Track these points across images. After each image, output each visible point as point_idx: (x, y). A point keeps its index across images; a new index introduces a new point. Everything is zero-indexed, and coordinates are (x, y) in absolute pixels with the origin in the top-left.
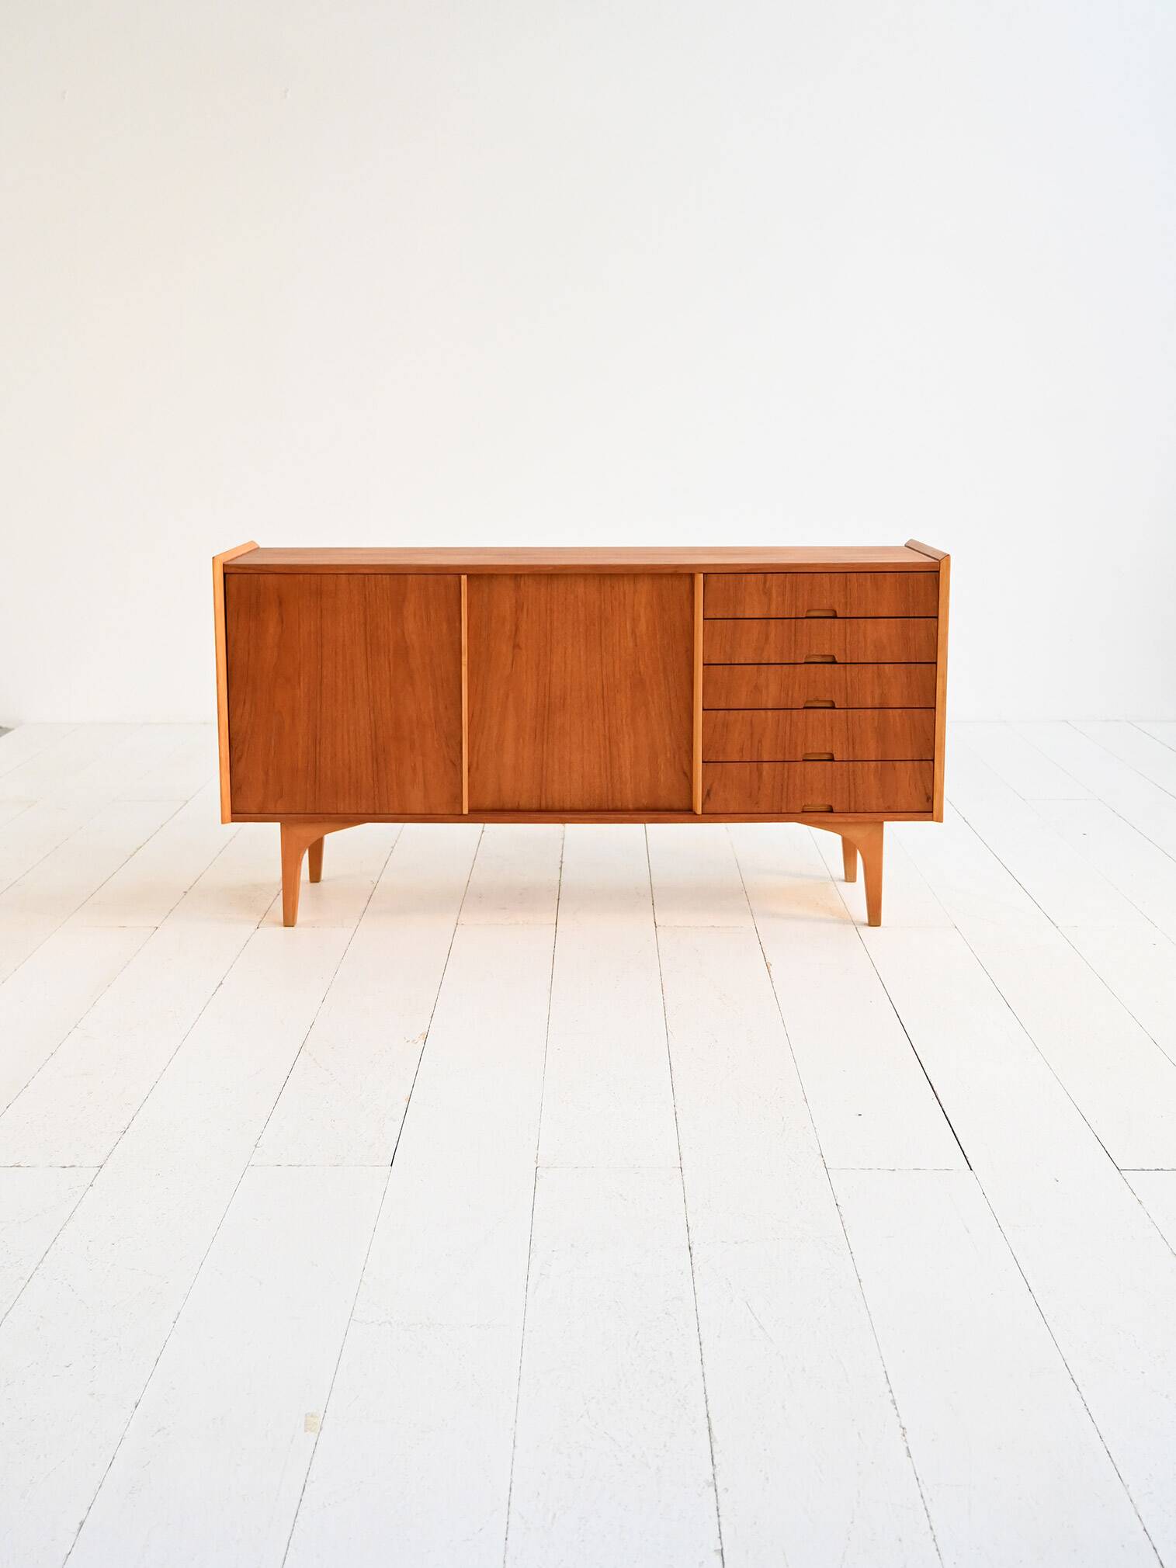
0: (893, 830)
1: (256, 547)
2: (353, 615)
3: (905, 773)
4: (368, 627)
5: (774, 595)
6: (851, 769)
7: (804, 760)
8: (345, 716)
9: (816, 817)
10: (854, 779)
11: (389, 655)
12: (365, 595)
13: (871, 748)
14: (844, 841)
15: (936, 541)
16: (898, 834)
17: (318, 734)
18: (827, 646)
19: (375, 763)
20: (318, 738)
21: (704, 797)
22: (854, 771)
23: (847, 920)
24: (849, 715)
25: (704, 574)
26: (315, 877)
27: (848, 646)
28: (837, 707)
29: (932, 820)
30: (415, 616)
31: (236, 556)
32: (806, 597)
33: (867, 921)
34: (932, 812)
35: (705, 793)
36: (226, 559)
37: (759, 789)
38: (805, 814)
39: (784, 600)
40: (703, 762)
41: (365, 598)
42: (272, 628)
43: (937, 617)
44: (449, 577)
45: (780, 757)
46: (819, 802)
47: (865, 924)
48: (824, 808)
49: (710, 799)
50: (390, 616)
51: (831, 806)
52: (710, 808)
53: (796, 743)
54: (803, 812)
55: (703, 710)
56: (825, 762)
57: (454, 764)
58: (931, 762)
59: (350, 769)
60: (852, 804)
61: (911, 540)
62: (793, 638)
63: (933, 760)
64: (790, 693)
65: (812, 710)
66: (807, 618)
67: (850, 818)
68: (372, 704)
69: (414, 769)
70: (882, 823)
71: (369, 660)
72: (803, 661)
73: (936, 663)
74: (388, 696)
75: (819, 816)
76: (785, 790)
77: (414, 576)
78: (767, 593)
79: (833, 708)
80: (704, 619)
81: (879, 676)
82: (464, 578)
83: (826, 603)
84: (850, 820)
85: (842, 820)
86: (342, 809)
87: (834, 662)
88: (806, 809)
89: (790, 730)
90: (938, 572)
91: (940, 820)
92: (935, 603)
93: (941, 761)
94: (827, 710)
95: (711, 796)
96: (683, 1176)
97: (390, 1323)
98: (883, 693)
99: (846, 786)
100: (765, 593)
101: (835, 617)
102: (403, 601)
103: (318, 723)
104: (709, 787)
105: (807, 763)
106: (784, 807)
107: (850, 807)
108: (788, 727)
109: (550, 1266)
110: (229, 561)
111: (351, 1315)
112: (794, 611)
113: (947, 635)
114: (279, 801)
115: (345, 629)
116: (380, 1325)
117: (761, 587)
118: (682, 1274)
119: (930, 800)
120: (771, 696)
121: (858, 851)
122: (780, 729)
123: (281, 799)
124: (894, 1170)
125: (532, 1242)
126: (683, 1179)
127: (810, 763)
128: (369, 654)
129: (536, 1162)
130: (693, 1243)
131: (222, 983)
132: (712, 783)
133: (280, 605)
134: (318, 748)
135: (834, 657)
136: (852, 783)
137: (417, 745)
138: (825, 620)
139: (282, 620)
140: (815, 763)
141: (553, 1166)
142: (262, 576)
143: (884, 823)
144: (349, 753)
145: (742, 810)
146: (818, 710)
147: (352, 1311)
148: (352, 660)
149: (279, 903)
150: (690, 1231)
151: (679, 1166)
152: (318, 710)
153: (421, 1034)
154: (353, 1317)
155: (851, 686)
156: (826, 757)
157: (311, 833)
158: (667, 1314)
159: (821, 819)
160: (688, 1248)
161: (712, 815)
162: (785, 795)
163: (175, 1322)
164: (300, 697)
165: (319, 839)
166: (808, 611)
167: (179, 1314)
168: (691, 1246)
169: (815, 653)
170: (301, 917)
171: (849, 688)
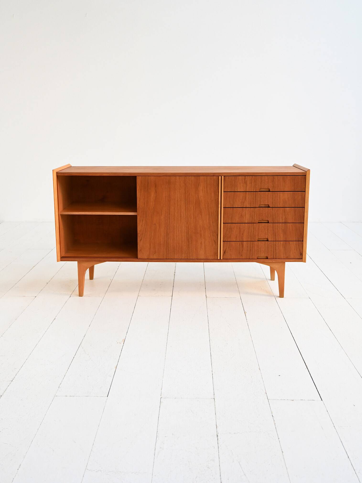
0: (288, 265)
1: (70, 166)
2: (181, 190)
3: (293, 245)
4: (186, 195)
5: (248, 184)
6: (274, 244)
7: (258, 241)
8: (178, 225)
9: (262, 260)
10: (275, 247)
11: (193, 204)
12: (185, 183)
13: (281, 237)
14: (271, 268)
15: (305, 165)
16: (290, 266)
17: (168, 231)
18: (266, 201)
19: (188, 241)
20: (168, 233)
21: (223, 253)
22: (275, 245)
23: (271, 295)
24: (274, 225)
25: (224, 176)
26: (91, 277)
27: (274, 201)
28: (269, 222)
29: (302, 262)
30: (202, 190)
31: (62, 169)
32: (259, 184)
33: (279, 295)
34: (302, 259)
35: (224, 252)
36: (57, 171)
37: (242, 251)
38: (258, 259)
39: (252, 185)
40: (223, 241)
41: (185, 184)
42: (153, 195)
43: (305, 191)
44: (215, 177)
45: (249, 240)
46: (263, 255)
47: (278, 297)
48: (265, 257)
49: (225, 254)
50: (194, 190)
51: (267, 257)
52: (225, 257)
53: (255, 235)
54: (257, 258)
55: (223, 223)
56: (265, 241)
57: (215, 242)
58: (302, 242)
59: (179, 243)
60: (275, 256)
61: (295, 164)
62: (255, 199)
63: (303, 241)
64: (253, 218)
65: (261, 224)
66: (259, 191)
67: (274, 261)
68: (187, 221)
69: (201, 243)
70: (285, 262)
71: (186, 205)
72: (258, 207)
73: (304, 207)
74: (193, 218)
75: (263, 260)
76: (251, 251)
77: (202, 177)
78: (246, 183)
79: (268, 223)
80: (224, 192)
81: (284, 211)
83: (266, 187)
84: (273, 261)
85: (270, 261)
87: (269, 207)
88: (259, 257)
89: (253, 230)
90: (306, 175)
91: (305, 262)
92: (304, 186)
93: (306, 241)
94: (266, 224)
95: (226, 252)
96: (215, 402)
97: (101, 471)
98: (286, 217)
99: (272, 250)
100: (245, 183)
101: (269, 191)
102: (199, 185)
103: (168, 227)
104: (225, 250)
105: (259, 242)
106: (251, 257)
107: (274, 257)
108: (252, 229)
109: (164, 443)
110: (59, 171)
111: (86, 467)
112: (255, 189)
113: (308, 198)
114: (154, 255)
115: (178, 195)
116: (97, 472)
117: (244, 181)
118: (214, 448)
119: (301, 255)
120: (247, 219)
121: (275, 271)
122: (250, 230)
123: (155, 253)
124: (293, 400)
125: (158, 432)
126: (215, 404)
127: (260, 242)
128: (186, 204)
129: (161, 395)
130: (218, 433)
131: (55, 319)
132: (226, 249)
133: (156, 187)
134: (168, 236)
135: (269, 205)
136: (274, 249)
137: (203, 235)
138: (266, 192)
139: (156, 192)
140: (262, 242)
141: (167, 397)
142: (149, 177)
143: (286, 262)
144: (179, 238)
145: (236, 258)
146: (263, 223)
147: (87, 465)
148: (180, 206)
149: (78, 288)
150: (217, 427)
151: (214, 398)
152: (168, 223)
153: (123, 340)
154: (87, 468)
155: (275, 215)
156: (266, 240)
157: (89, 264)
158: (208, 468)
159: (264, 261)
160: (216, 436)
161: (226, 260)
162: (251, 253)
163: (18, 469)
164: (162, 219)
165: (92, 266)
166: (260, 189)
167: (20, 465)
168: (218, 435)
169: (262, 204)
170: (85, 293)
171: (274, 216)
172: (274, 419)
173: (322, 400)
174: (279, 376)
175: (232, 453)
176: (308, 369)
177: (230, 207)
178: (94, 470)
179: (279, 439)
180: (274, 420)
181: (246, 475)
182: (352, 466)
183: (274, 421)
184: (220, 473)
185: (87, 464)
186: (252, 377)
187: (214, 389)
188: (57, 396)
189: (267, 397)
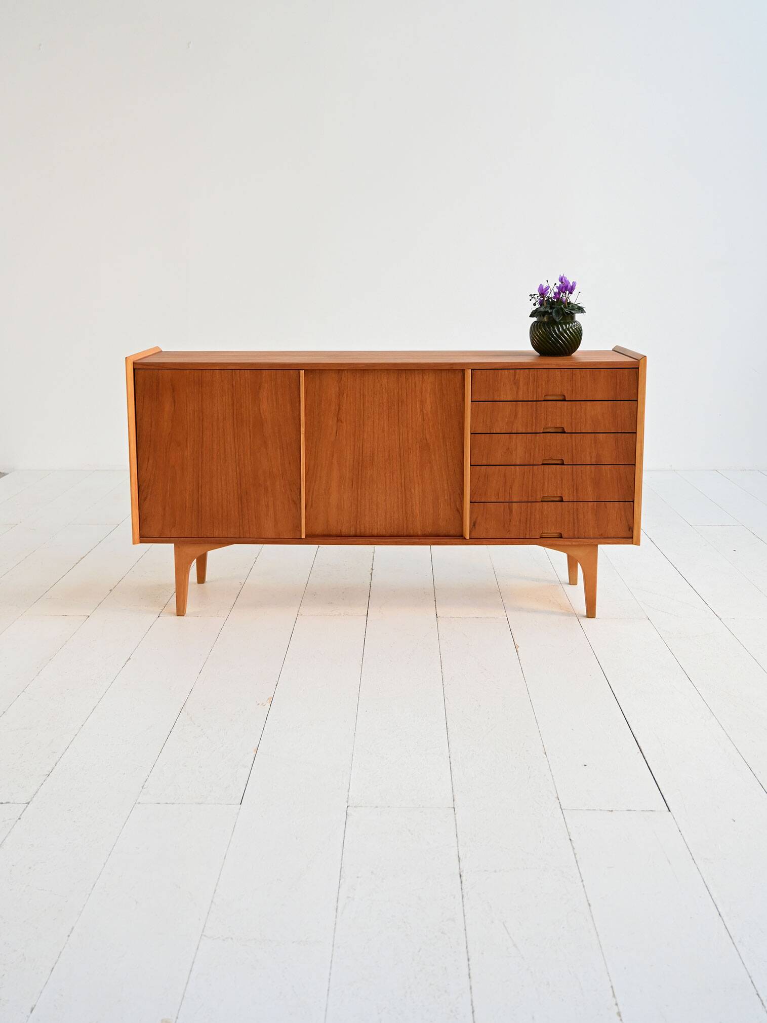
0: (604, 550)
1: (160, 351)
2: (224, 398)
3: (614, 511)
4: (235, 408)
5: (521, 384)
6: (575, 507)
7: (542, 501)
8: (219, 469)
9: (550, 541)
10: (577, 515)
11: (249, 427)
12: (233, 384)
13: (590, 494)
14: (569, 557)
16: (606, 552)
17: (200, 482)
18: (558, 421)
19: (240, 502)
20: (200, 485)
21: (471, 527)
22: (577, 509)
23: (569, 612)
24: (575, 469)
25: (472, 369)
26: (201, 579)
27: (574, 421)
28: (565, 463)
29: (632, 544)
30: (268, 399)
31: (144, 357)
32: (544, 386)
33: (585, 614)
34: (632, 538)
35: (472, 524)
36: (136, 359)
37: (510, 521)
38: (543, 539)
39: (528, 388)
40: (470, 502)
41: (233, 386)
42: (168, 406)
43: (637, 400)
44: (291, 372)
45: (525, 499)
46: (552, 530)
47: (584, 617)
48: (556, 535)
49: (474, 528)
50: (250, 399)
51: (561, 534)
52: (475, 535)
53: (536, 489)
54: (541, 537)
55: (471, 465)
56: (556, 503)
57: (295, 503)
58: (632, 503)
59: (222, 507)
60: (576, 533)
61: (617, 346)
62: (535, 415)
63: (633, 501)
64: (532, 454)
65: (548, 466)
66: (544, 400)
67: (574, 542)
68: (237, 462)
70: (597, 545)
71: (236, 430)
72: (542, 432)
73: (636, 433)
74: (249, 455)
75: (553, 540)
76: (528, 522)
77: (267, 371)
79: (563, 464)
80: (471, 401)
81: (595, 442)
82: (302, 372)
83: (558, 391)
84: (574, 543)
85: (567, 543)
86: (217, 534)
87: (564, 432)
88: (544, 535)
89: (532, 480)
90: (638, 368)
91: (638, 543)
92: (635, 391)
93: (639, 503)
94: (558, 466)
95: (477, 526)
96: (455, 814)
97: (232, 939)
98: (598, 453)
99: (571, 519)
100: (515, 384)
101: (565, 400)
102: (259, 389)
103: (200, 474)
104: (475, 520)
105: (544, 503)
106: (528, 533)
107: (574, 534)
108: (531, 477)
109: (355, 890)
110: (137, 360)
111: (203, 932)
112: (535, 395)
113: (643, 413)
114: (173, 529)
115: (219, 408)
116: (224, 940)
117: (512, 379)
118: (454, 898)
119: (629, 530)
120: (519, 456)
121: (579, 563)
122: (525, 479)
123: (175, 526)
124: (612, 811)
125: (342, 870)
126: (455, 817)
127: (546, 503)
128: (235, 426)
129: (347, 802)
130: (463, 871)
131: (129, 659)
132: (477, 517)
133: (173, 391)
134: (200, 493)
135: (563, 428)
136: (575, 518)
137: (270, 490)
138: (557, 402)
139: (175, 402)
140: (550, 503)
141: (359, 805)
142: (160, 371)
143: (599, 546)
144: (222, 494)
145: (498, 536)
146: (552, 466)
147: (204, 928)
148: (224, 430)
149: (174, 599)
150: (460, 861)
151: (453, 806)
152: (200, 465)
153: (268, 699)
154: (204, 934)
155: (576, 449)
156: (558, 499)
157: (197, 550)
158: (442, 933)
159: (554, 542)
160: (459, 876)
161: (477, 540)
162: (528, 525)
163: (69, 936)
164: (187, 456)
165: (203, 554)
166: (545, 396)
167: (73, 929)
168: (461, 874)
169: (549, 426)
170: (189, 609)
171: (574, 451)
172: (573, 845)
173: (669, 811)
174: (585, 765)
175: (491, 907)
176: (644, 754)
177: (485, 432)
178: (219, 938)
179: (582, 881)
180: (573, 847)
181: (516, 947)
182: (727, 930)
183: (574, 849)
184: (467, 943)
185: (205, 926)
186: (529, 767)
187: (454, 791)
188: (139, 803)
189: (560, 805)
